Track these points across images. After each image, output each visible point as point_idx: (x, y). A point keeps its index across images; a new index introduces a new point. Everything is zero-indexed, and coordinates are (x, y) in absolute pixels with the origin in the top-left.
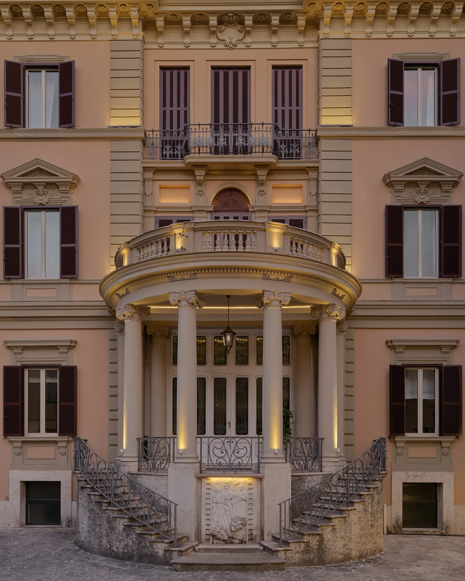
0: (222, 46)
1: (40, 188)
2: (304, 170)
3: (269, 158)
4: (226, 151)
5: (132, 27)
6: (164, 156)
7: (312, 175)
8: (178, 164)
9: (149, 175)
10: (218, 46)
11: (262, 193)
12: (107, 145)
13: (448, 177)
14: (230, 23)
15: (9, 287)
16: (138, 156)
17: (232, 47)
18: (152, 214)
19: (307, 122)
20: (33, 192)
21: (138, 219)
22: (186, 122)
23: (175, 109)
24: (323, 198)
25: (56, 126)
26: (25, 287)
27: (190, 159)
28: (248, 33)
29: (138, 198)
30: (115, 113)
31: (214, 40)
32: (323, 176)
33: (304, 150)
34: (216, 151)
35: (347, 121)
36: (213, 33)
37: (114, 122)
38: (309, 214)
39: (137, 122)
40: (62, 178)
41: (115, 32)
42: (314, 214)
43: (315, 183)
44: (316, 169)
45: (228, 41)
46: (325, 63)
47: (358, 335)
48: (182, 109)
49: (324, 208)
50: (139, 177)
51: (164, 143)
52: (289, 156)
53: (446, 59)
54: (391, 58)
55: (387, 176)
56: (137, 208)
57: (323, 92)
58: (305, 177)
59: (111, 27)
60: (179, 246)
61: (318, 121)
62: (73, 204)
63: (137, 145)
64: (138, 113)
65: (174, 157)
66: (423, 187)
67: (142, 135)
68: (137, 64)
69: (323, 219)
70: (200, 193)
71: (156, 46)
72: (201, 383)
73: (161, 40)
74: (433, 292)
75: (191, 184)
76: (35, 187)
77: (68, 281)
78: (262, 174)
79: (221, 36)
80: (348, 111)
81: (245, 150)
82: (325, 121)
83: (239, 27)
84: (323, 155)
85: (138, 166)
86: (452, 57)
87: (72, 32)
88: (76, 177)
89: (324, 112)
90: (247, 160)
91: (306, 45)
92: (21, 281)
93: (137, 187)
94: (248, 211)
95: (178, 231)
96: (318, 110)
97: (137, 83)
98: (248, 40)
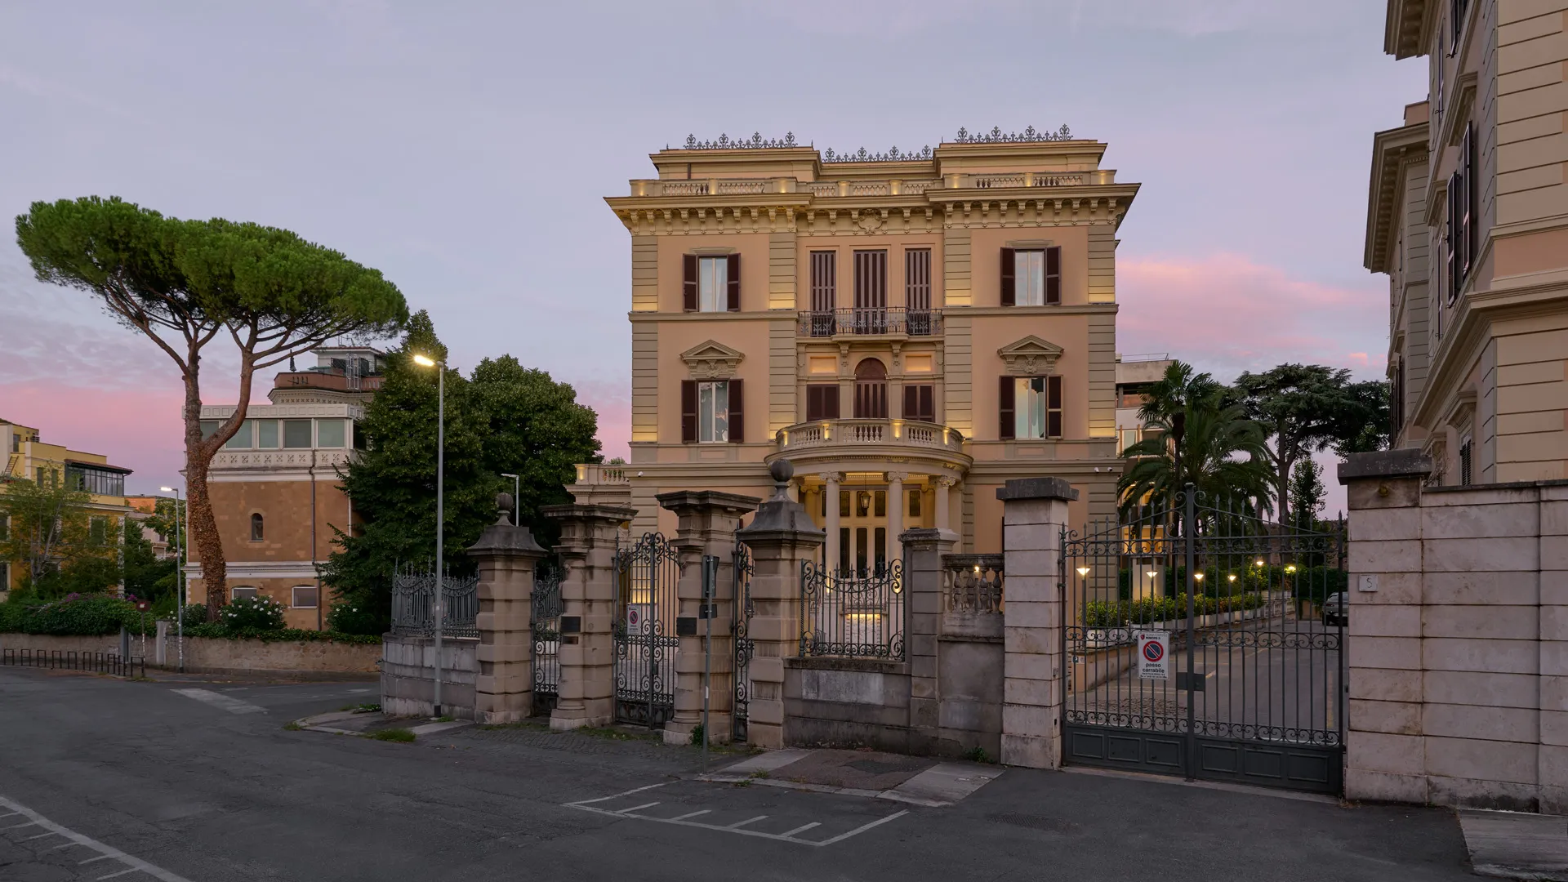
0: (863, 233)
1: (712, 364)
2: (933, 343)
3: (902, 335)
4: (867, 332)
5: (788, 221)
6: (814, 334)
7: (939, 347)
8: (826, 340)
9: (802, 349)
10: (860, 233)
11: (896, 364)
12: (767, 323)
13: (1052, 351)
14: (870, 214)
15: (686, 449)
16: (793, 334)
17: (871, 234)
18: (805, 383)
19: (935, 303)
20: (706, 366)
21: (793, 389)
22: (832, 306)
23: (823, 288)
24: (948, 369)
25: (725, 309)
26: (700, 449)
27: (836, 338)
28: (884, 222)
29: (793, 371)
30: (774, 296)
31: (856, 228)
32: (947, 350)
33: (932, 324)
34: (859, 331)
35: (967, 302)
36: (855, 223)
37: (773, 305)
38: (936, 381)
39: (791, 305)
40: (731, 356)
41: (773, 226)
42: (940, 381)
43: (941, 354)
44: (942, 342)
45: (868, 229)
46: (949, 250)
47: (977, 490)
48: (829, 288)
49: (949, 378)
50: (793, 352)
51: (815, 320)
52: (919, 332)
53: (1050, 246)
54: (1004, 246)
55: (1000, 351)
56: (792, 380)
57: (948, 276)
58: (934, 348)
59: (771, 222)
60: (826, 437)
61: (944, 301)
62: (739, 378)
63: (793, 324)
64: (792, 296)
65: (822, 334)
66: (1031, 359)
67: (796, 316)
68: (791, 253)
69: (948, 387)
70: (845, 364)
71: (807, 234)
72: (844, 533)
73: (812, 229)
74: (1040, 451)
75: (837, 355)
76: (708, 363)
77: (734, 444)
78: (897, 348)
79: (862, 225)
80: (967, 293)
81: (883, 331)
82: (950, 302)
83: (877, 217)
84: (947, 331)
85: (792, 343)
86: (1055, 245)
87: (738, 227)
88: (742, 355)
89: (948, 293)
90: (883, 338)
91: (933, 231)
92: (697, 445)
93: (792, 362)
94: (884, 379)
95: (826, 425)
96: (944, 291)
97: (791, 270)
98: (884, 228)
